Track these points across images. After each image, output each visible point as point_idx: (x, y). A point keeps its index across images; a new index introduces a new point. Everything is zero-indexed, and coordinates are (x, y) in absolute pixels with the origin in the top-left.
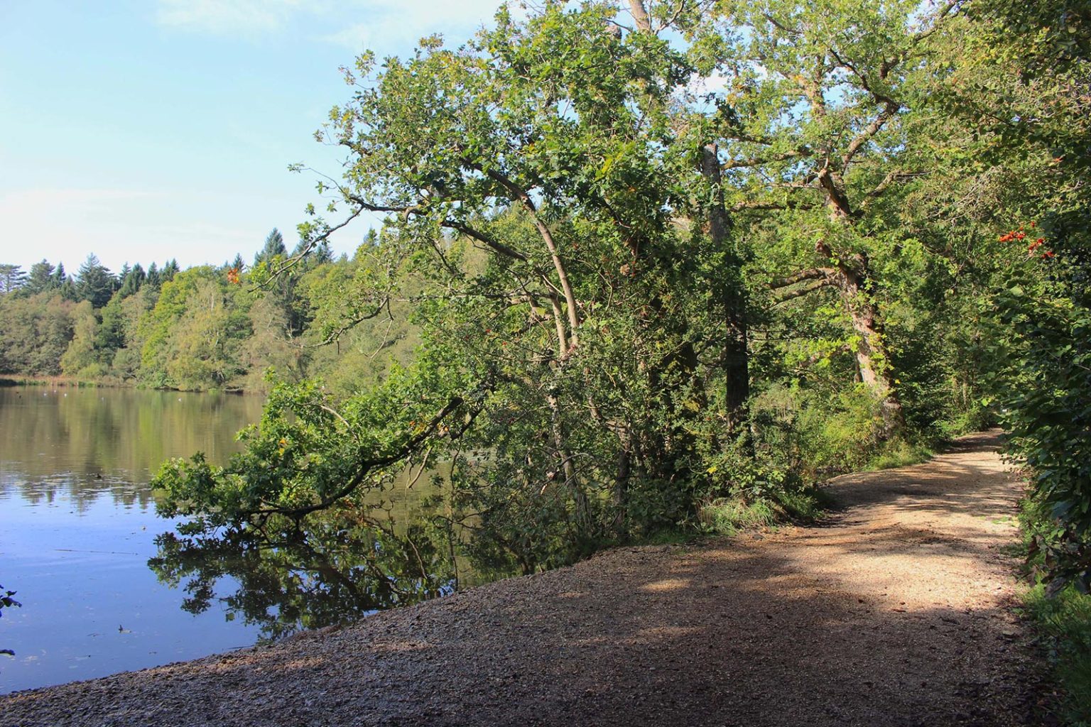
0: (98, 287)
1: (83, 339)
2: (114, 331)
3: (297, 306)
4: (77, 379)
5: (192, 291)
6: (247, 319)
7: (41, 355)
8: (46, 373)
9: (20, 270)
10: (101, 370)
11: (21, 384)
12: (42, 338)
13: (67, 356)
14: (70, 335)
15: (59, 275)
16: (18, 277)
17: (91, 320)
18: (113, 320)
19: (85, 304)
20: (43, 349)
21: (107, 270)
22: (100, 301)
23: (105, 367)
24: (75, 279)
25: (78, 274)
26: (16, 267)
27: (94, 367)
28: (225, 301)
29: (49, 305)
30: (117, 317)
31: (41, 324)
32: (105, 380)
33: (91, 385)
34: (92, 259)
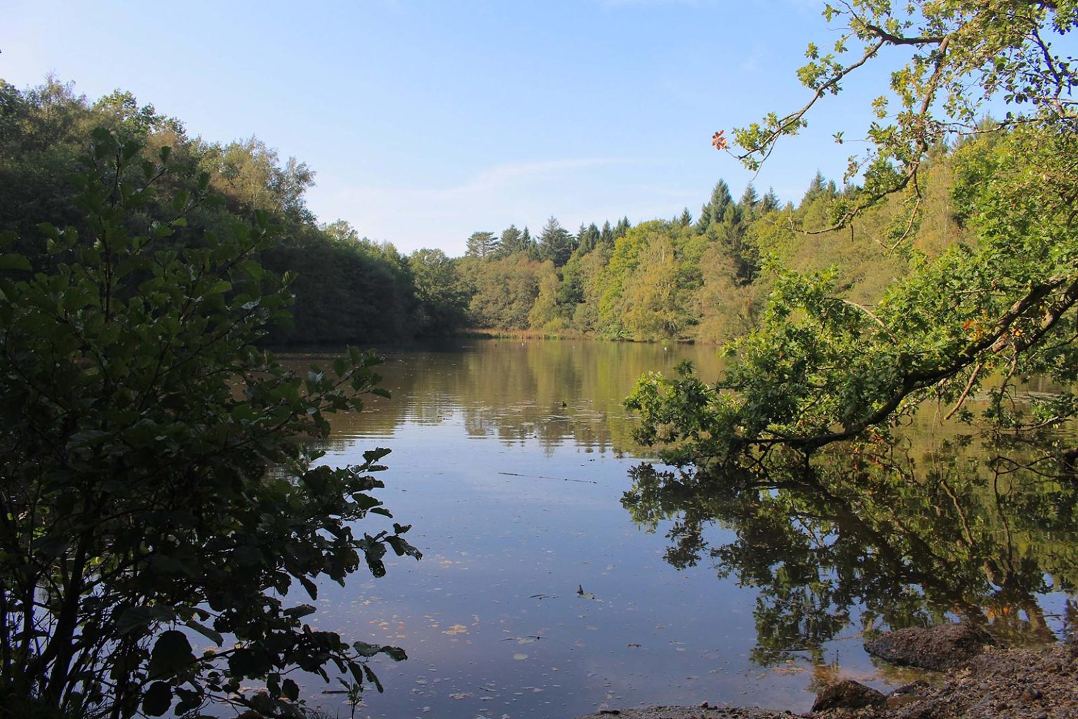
0: (558, 248)
1: (546, 296)
2: (574, 287)
3: (745, 255)
4: (543, 333)
5: (643, 246)
6: (697, 270)
7: (512, 311)
8: (517, 328)
9: (494, 236)
10: (563, 324)
11: (496, 337)
12: (512, 296)
13: (533, 312)
14: (535, 292)
15: (525, 238)
16: (492, 243)
17: (553, 277)
18: (573, 277)
19: (548, 264)
20: (514, 305)
21: (566, 232)
22: (561, 261)
23: (566, 321)
24: (538, 242)
25: (541, 236)
26: (490, 234)
27: (557, 321)
28: (675, 253)
29: (518, 266)
30: (576, 274)
31: (512, 283)
32: (567, 333)
33: (555, 338)
34: (553, 222)
